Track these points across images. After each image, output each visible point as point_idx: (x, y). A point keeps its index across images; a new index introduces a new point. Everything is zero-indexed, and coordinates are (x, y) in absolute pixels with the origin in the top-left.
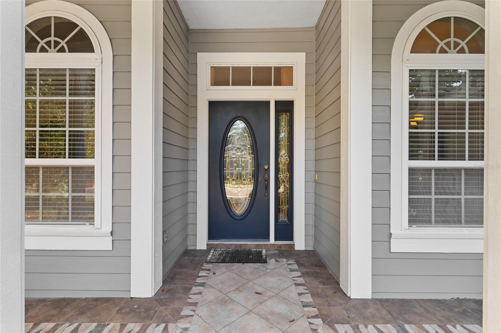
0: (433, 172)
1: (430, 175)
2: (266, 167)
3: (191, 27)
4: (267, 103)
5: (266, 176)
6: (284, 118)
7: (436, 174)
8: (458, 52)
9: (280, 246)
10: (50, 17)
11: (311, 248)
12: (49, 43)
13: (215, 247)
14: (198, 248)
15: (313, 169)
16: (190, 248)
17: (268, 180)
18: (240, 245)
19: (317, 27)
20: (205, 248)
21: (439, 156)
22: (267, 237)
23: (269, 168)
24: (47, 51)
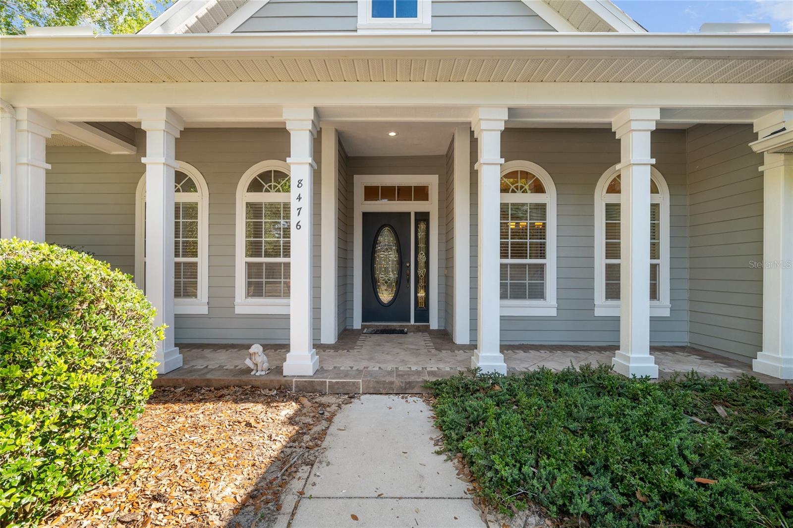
0: (509, 266)
1: (507, 268)
2: (408, 265)
3: (349, 155)
4: (409, 213)
5: (408, 272)
6: (422, 226)
7: (510, 268)
8: (523, 192)
9: (418, 326)
10: (271, 171)
11: (442, 328)
12: (270, 186)
13: (368, 327)
14: (354, 328)
15: (444, 266)
16: (348, 328)
17: (409, 275)
18: (388, 326)
19: (447, 155)
20: (360, 327)
21: (511, 256)
22: (409, 321)
23: (410, 265)
24: (269, 191)
